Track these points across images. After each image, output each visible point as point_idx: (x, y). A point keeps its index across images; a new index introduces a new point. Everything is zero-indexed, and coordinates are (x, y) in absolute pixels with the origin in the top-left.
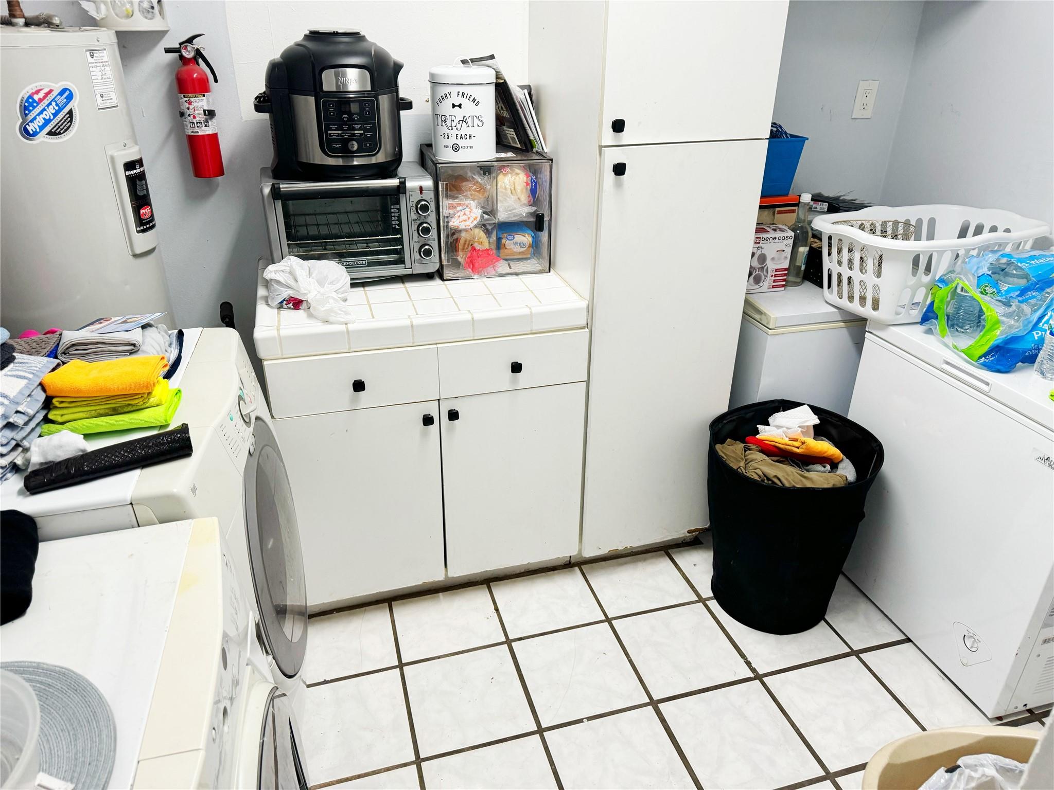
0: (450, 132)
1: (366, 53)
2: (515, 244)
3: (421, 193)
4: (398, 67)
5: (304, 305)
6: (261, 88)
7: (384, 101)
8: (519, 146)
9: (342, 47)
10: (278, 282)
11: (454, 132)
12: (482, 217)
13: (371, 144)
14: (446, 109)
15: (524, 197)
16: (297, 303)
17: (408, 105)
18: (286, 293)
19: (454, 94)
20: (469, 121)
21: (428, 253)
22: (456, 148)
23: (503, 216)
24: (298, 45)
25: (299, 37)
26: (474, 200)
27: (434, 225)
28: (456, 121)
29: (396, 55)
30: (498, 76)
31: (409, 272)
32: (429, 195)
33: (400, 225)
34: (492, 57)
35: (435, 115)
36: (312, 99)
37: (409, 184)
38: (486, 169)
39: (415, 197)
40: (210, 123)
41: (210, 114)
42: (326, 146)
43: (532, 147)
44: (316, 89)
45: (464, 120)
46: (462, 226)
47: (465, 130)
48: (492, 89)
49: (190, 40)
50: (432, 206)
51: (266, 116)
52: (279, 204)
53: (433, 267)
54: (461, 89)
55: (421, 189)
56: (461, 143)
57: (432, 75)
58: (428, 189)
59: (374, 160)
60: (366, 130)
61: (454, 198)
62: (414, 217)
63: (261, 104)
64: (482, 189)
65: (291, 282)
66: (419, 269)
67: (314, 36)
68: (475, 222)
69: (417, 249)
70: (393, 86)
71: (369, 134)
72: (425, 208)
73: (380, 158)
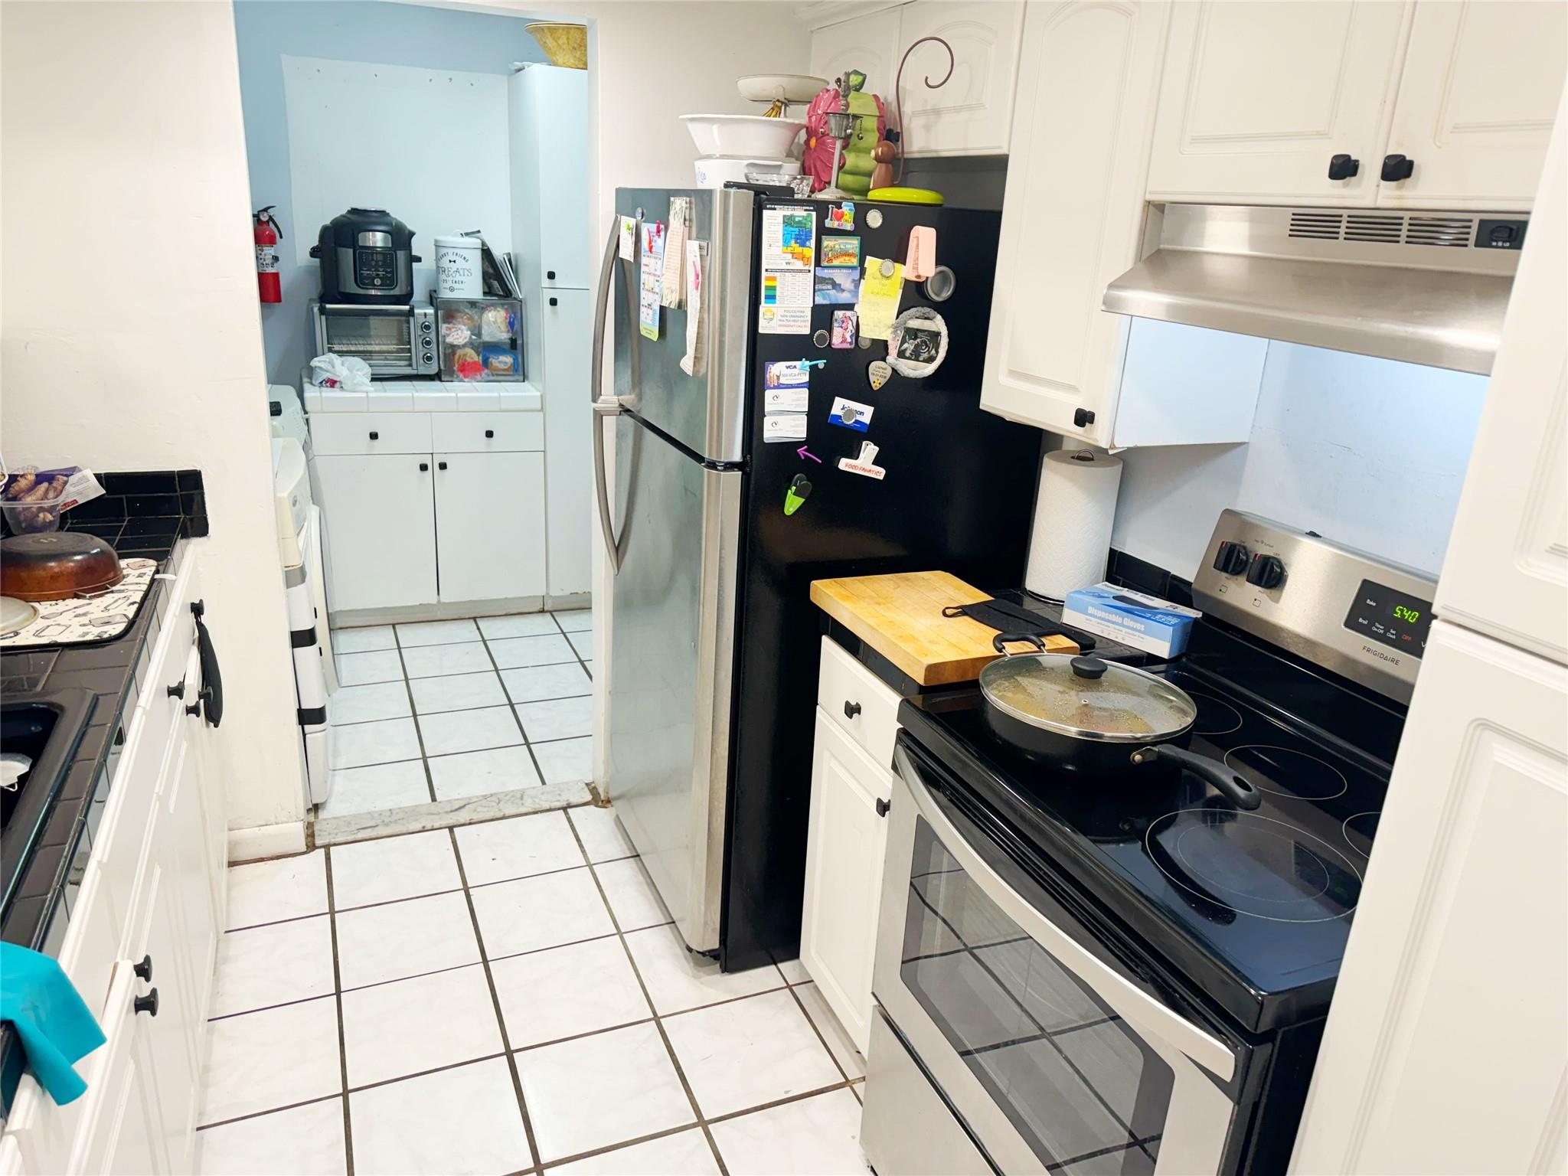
0: (447, 279)
1: (389, 224)
2: (500, 362)
3: (426, 317)
4: (412, 234)
5: (337, 385)
6: (315, 243)
7: (401, 255)
8: (502, 293)
9: (373, 220)
10: (320, 368)
11: (450, 279)
12: (470, 337)
13: (390, 281)
14: (445, 263)
15: (503, 327)
16: (332, 383)
17: (419, 260)
18: (325, 376)
19: (450, 254)
20: (461, 272)
21: (429, 359)
22: (452, 290)
23: (486, 337)
24: (342, 216)
25: (344, 212)
26: (465, 325)
27: (434, 340)
28: (452, 271)
29: (410, 227)
30: (483, 244)
31: (415, 372)
32: (431, 319)
33: (410, 338)
34: (479, 232)
35: (438, 267)
36: (351, 251)
37: (416, 311)
38: (473, 304)
39: (421, 320)
40: (275, 265)
41: (276, 259)
42: (359, 280)
43: (511, 295)
44: (354, 244)
45: (457, 271)
46: (456, 343)
47: (458, 279)
48: (479, 253)
49: (266, 210)
50: (433, 327)
51: (317, 260)
52: (323, 317)
53: (433, 369)
54: (455, 251)
55: (425, 315)
56: (455, 286)
57: (436, 241)
58: (431, 315)
59: (392, 293)
60: (387, 273)
61: (449, 323)
62: (420, 333)
63: (314, 252)
64: (471, 318)
65: (330, 368)
66: (422, 371)
67: (354, 211)
68: (466, 341)
69: (421, 356)
70: (408, 247)
71: (389, 275)
72: (428, 327)
73: (396, 292)
